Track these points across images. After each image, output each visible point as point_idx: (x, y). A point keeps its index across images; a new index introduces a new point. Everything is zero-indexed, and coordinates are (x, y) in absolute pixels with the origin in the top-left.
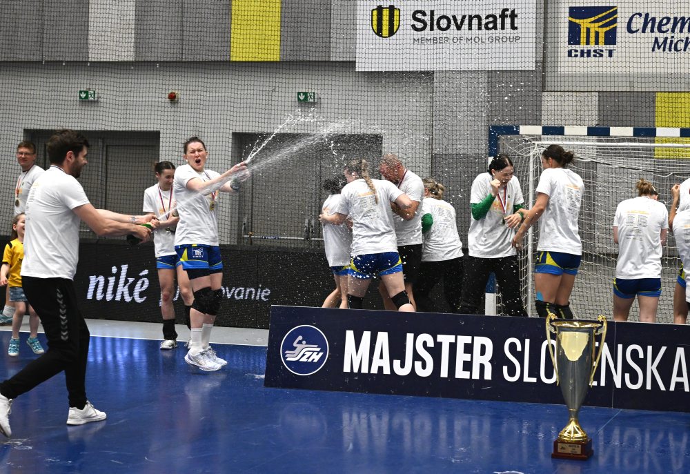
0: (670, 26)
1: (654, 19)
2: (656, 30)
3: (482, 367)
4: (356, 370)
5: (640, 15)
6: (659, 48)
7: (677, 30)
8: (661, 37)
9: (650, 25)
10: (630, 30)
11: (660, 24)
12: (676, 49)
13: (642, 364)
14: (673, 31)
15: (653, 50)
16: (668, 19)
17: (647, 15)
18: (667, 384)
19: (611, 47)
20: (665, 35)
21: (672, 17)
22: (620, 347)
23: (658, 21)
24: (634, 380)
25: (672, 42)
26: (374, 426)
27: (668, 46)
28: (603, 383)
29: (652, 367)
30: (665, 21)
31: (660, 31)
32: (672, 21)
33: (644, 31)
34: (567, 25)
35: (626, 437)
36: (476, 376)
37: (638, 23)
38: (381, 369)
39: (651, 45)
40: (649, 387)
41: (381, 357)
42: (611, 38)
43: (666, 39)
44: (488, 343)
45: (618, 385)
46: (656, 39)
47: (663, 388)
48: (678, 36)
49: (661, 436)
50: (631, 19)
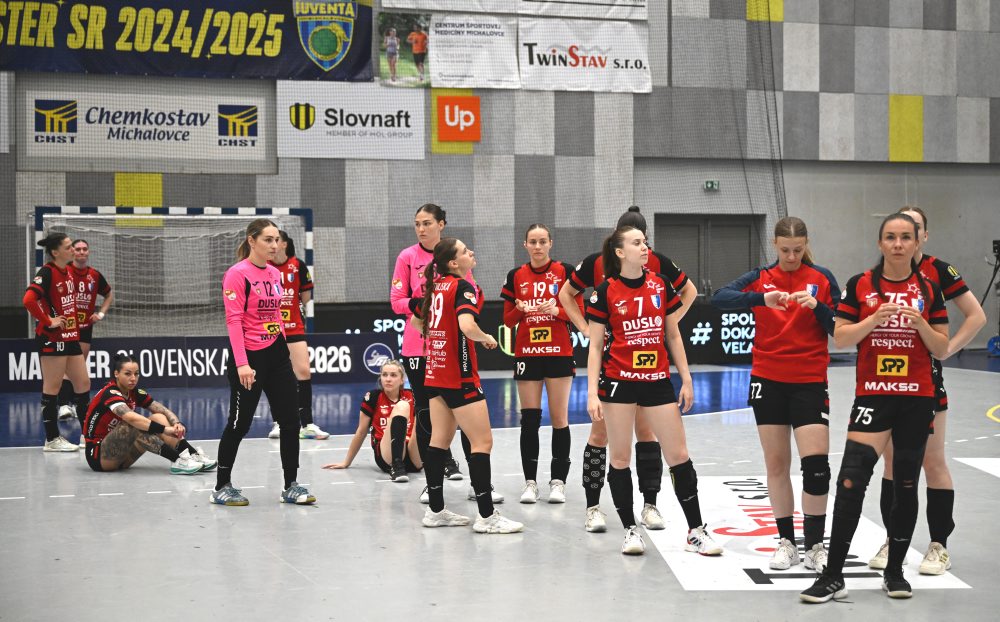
0: (122, 119)
1: (108, 113)
2: (110, 121)
3: (103, 370)
4: (18, 378)
5: (97, 109)
6: (113, 136)
7: (128, 122)
8: (115, 128)
9: (105, 117)
10: (88, 120)
11: (114, 117)
12: (128, 138)
13: (203, 360)
14: (125, 122)
15: (109, 137)
16: (120, 113)
17: (102, 109)
18: (219, 371)
19: (73, 134)
20: (118, 126)
21: (123, 112)
22: (189, 351)
23: (112, 114)
24: (199, 370)
25: (124, 132)
26: (32, 412)
27: (121, 134)
28: (180, 374)
29: (209, 362)
30: (118, 115)
31: (114, 122)
32: (123, 115)
33: (100, 122)
34: (34, 116)
35: (196, 404)
36: (100, 375)
37: (95, 115)
38: (35, 376)
39: (107, 134)
40: (208, 374)
41: (35, 368)
42: (72, 127)
43: (119, 129)
44: (106, 355)
45: (190, 374)
46: (111, 130)
47: (216, 373)
48: (129, 127)
49: (216, 401)
50: (89, 112)
